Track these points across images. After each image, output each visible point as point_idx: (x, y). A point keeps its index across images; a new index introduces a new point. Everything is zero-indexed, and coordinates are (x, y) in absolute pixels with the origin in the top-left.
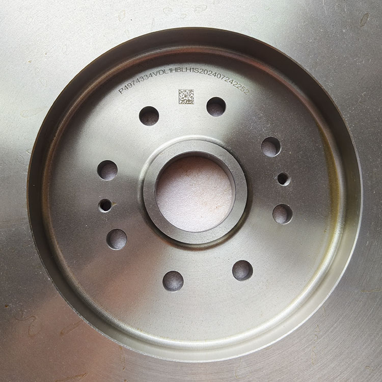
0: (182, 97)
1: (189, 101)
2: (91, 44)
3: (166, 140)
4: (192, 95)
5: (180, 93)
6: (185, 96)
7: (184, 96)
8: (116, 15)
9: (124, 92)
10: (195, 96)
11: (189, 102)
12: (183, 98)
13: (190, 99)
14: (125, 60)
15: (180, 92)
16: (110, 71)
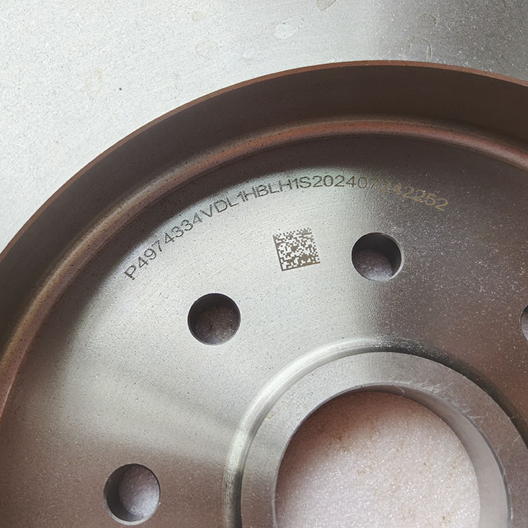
0: (285, 252)
1: (305, 257)
2: (26, 169)
3: (273, 371)
4: (308, 243)
5: (277, 245)
6: (294, 249)
7: (289, 250)
8: (78, 88)
9: (140, 274)
10: (317, 244)
11: (307, 260)
12: (289, 254)
13: (307, 252)
14: (127, 197)
15: (278, 241)
16: (95, 231)
